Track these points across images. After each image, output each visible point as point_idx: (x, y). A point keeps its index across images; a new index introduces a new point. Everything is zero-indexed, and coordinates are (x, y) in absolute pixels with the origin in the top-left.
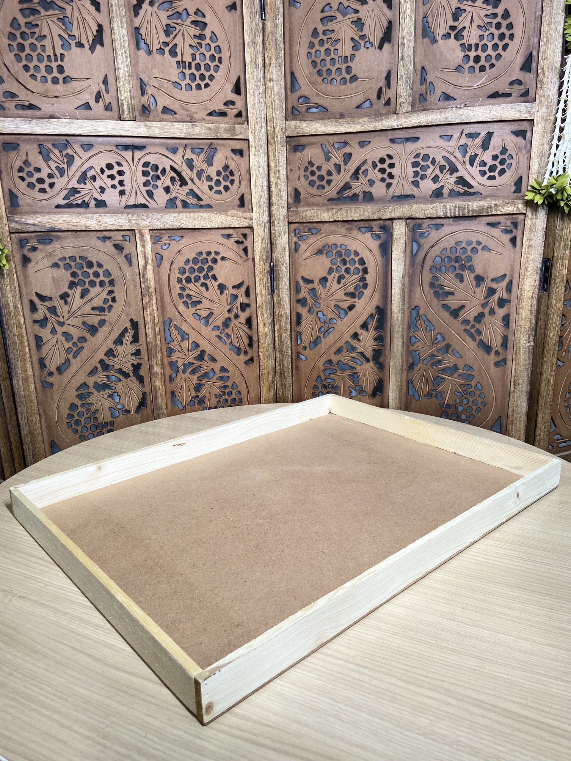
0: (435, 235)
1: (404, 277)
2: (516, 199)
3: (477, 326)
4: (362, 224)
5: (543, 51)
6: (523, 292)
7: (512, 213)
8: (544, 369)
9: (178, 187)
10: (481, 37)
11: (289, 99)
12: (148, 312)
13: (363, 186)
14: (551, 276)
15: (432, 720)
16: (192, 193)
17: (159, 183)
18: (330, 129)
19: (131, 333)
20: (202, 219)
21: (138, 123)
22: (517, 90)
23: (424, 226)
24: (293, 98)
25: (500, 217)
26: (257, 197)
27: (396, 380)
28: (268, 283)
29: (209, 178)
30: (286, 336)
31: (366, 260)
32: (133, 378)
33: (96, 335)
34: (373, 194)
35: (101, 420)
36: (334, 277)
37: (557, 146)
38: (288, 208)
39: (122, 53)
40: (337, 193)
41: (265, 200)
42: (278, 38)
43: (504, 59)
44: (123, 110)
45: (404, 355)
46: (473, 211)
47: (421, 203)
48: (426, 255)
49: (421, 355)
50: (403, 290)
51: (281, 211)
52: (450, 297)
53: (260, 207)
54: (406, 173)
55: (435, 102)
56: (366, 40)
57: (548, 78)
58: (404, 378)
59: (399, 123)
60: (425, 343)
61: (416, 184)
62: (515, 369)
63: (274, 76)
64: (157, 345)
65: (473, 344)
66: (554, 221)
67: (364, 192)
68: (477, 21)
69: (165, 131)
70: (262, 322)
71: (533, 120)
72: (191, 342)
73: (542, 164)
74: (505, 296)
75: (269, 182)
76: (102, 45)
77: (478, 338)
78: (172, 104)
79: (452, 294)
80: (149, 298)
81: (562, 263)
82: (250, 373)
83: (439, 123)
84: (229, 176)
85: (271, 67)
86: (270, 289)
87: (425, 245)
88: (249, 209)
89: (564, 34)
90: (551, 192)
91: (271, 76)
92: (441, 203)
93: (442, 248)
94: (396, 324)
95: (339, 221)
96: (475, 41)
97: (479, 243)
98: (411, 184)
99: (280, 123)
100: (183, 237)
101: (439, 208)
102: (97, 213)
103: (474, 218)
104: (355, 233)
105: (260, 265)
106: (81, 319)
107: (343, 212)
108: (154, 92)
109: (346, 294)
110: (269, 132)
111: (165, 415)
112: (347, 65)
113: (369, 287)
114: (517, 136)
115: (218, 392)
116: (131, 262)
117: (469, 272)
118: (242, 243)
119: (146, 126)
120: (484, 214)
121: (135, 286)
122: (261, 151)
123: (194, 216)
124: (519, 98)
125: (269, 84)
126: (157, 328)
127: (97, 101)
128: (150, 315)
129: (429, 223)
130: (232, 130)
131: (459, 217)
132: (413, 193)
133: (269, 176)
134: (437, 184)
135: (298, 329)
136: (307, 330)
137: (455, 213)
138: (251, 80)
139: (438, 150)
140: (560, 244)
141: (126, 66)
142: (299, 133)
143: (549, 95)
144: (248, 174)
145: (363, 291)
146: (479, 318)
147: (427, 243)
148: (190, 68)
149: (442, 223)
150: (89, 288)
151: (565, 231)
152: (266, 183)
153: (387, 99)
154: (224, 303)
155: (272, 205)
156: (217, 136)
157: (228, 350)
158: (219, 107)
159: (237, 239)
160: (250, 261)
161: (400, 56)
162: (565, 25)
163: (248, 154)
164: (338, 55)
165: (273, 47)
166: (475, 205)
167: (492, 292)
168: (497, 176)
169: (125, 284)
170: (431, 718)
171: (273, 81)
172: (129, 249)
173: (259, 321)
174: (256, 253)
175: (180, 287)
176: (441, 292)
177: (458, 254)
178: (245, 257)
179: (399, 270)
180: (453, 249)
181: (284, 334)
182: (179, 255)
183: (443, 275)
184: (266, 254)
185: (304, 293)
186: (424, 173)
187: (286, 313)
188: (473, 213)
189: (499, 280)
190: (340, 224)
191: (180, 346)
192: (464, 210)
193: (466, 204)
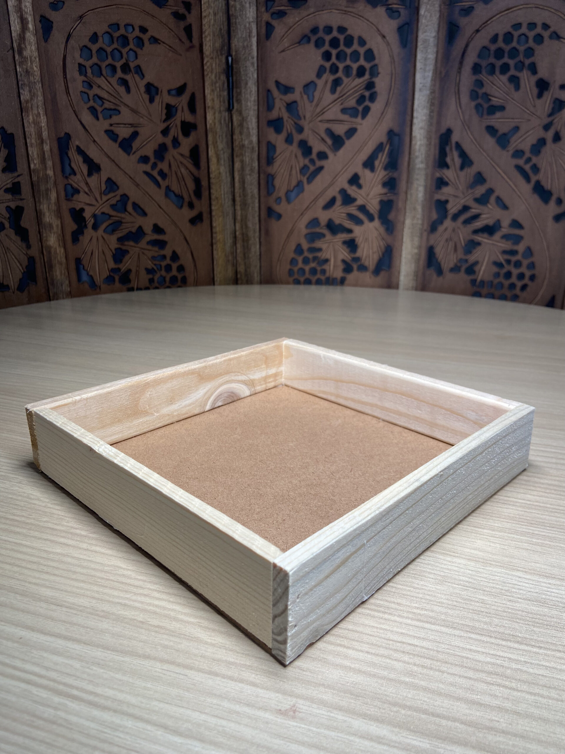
0: (482, 12)
1: (433, 81)
3: (534, 160)
19: (3, 153)
27: (412, 246)
28: (223, 91)
30: (252, 180)
31: (376, 52)
36: (326, 82)
45: (426, 207)
48: (467, 46)
49: (449, 207)
52: (498, 115)
58: (424, 243)
60: (457, 188)
64: (47, 177)
65: (526, 188)
70: (214, 155)
72: (104, 179)
77: (534, 179)
79: (502, 108)
80: (30, 91)
82: (197, 237)
86: (226, 101)
87: (466, 30)
93: (492, 34)
94: (417, 157)
97: (546, 26)
105: (212, 58)
109: (344, 111)
113: (378, 99)
115: (150, 264)
117: (529, 73)
118: (182, 17)
121: (6, 70)
126: (47, 148)
128: (34, 122)
135: (270, 170)
136: (282, 171)
145: (369, 104)
146: (538, 147)
154: (157, 118)
157: (163, 198)
159: (174, 9)
160: (196, 51)
167: (558, 105)
173: (210, 153)
174: (206, 37)
175: (83, 81)
176: (486, 106)
177: (514, 44)
178: (187, 43)
179: (428, 68)
180: (508, 37)
181: (248, 177)
182: (80, 24)
183: (490, 78)
184: (221, 40)
185: (280, 109)
187: (251, 142)
191: (87, 183)
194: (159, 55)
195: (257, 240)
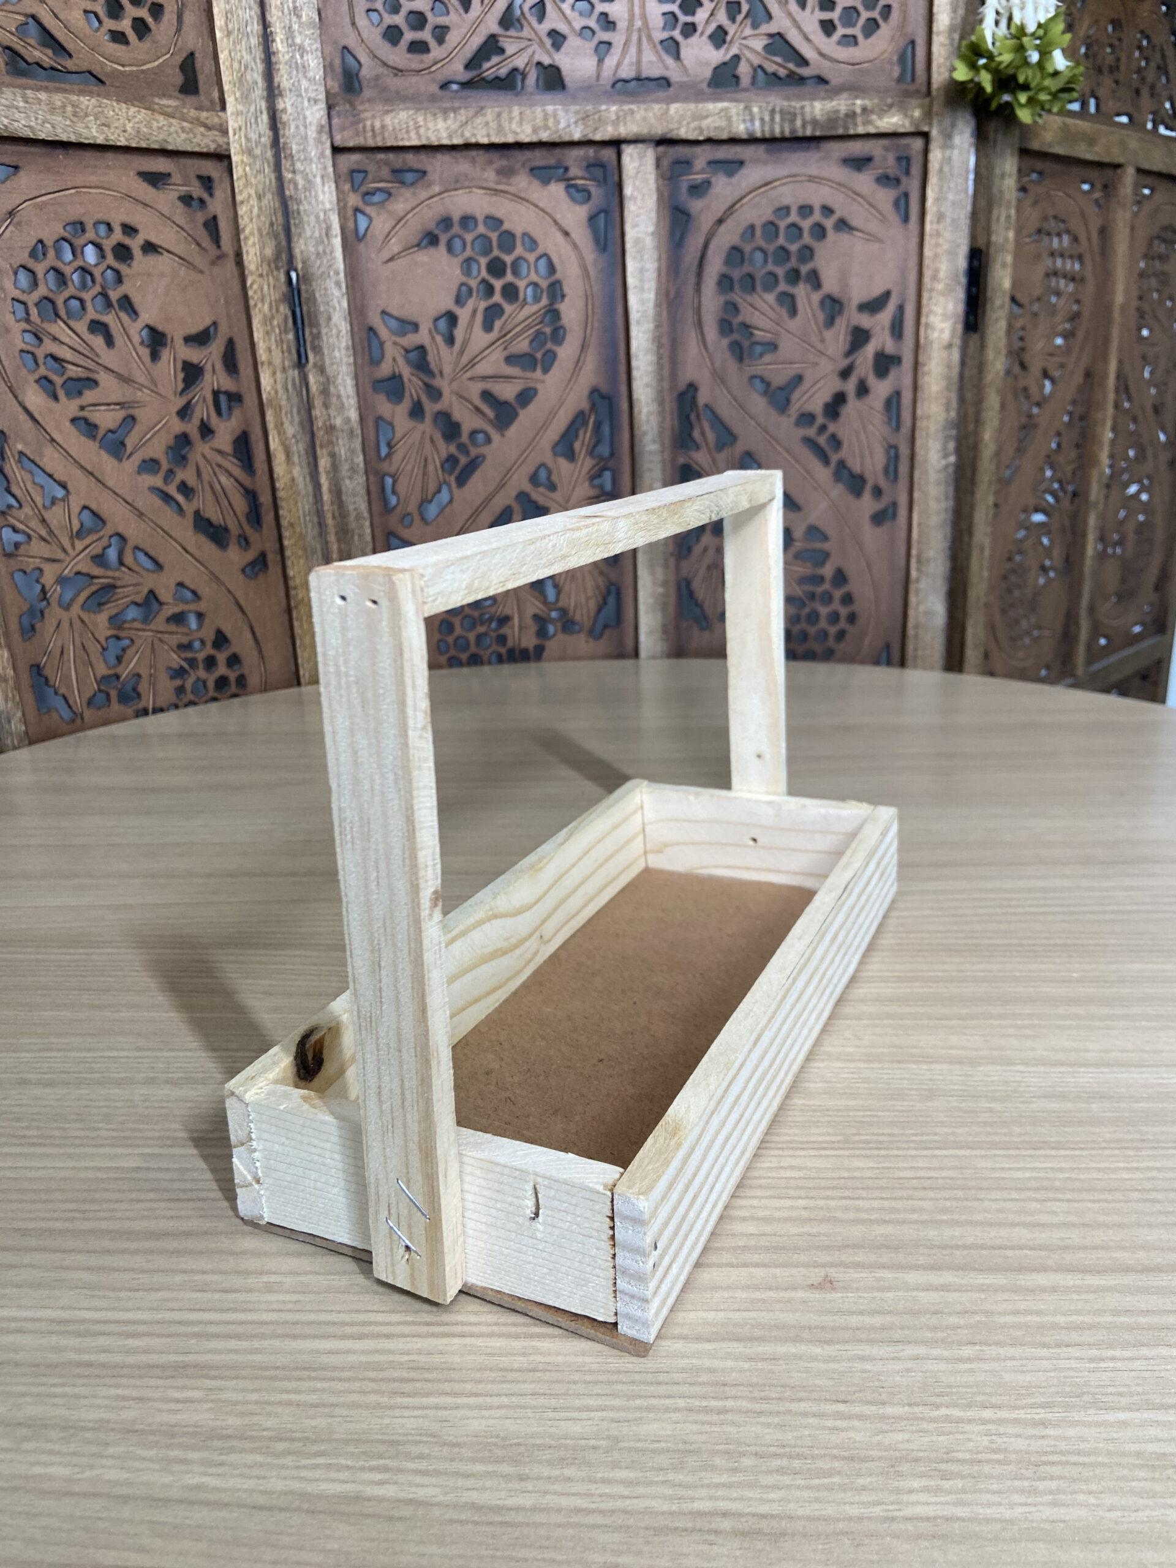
0: (724, 189)
1: (658, 305)
2: (906, 96)
3: (832, 427)
4: (539, 158)
6: (929, 332)
7: (902, 130)
13: (535, 47)
14: (984, 292)
16: (35, 27)
20: (75, 114)
23: (700, 163)
25: (874, 141)
26: (236, 65)
28: (286, 332)
30: (354, 486)
31: (556, 261)
34: (564, 72)
36: (475, 312)
38: (330, 108)
40: (467, 67)
41: (256, 75)
46: (815, 122)
47: (685, 100)
48: (706, 246)
50: (657, 342)
51: (308, 113)
52: (767, 358)
53: (246, 98)
54: (644, 16)
58: (672, 577)
61: (673, 48)
62: (920, 524)
65: (823, 475)
67: (539, 64)
70: (280, 448)
72: (76, 508)
74: (890, 347)
77: (834, 458)
79: (772, 347)
81: (1004, 261)
82: (259, 598)
86: (294, 351)
87: (702, 222)
88: (212, 101)
92: (737, 101)
93: (744, 224)
94: (645, 433)
95: (478, 146)
97: (827, 210)
98: (659, 47)
100: (16, 167)
101: (734, 111)
103: (813, 144)
104: (522, 182)
105: (261, 276)
109: (510, 360)
113: (568, 338)
115: (175, 660)
117: (809, 287)
118: (199, 204)
120: (840, 131)
129: (710, 157)
131: (783, 139)
132: (666, 74)
134: (722, 51)
135: (385, 467)
137: (772, 130)
140: (999, 213)
145: (554, 348)
146: (835, 406)
147: (705, 210)
149: (741, 156)
151: (1007, 181)
154: (166, 389)
155: (281, 95)
157: (191, 534)
159: (184, 190)
160: (230, 265)
166: (818, 108)
167: (860, 337)
168: (861, 37)
173: (272, 447)
174: (246, 238)
175: (25, 331)
176: (746, 344)
177: (781, 241)
178: (213, 251)
179: (646, 286)
180: (770, 229)
181: (347, 482)
182: (11, 228)
183: (749, 298)
184: (274, 243)
185: (394, 360)
186: (689, 19)
187: (347, 420)
188: (814, 130)
189: (873, 306)
190: (480, 156)
191: (43, 521)
192: (792, 121)
193: (796, 104)
194: (162, 275)
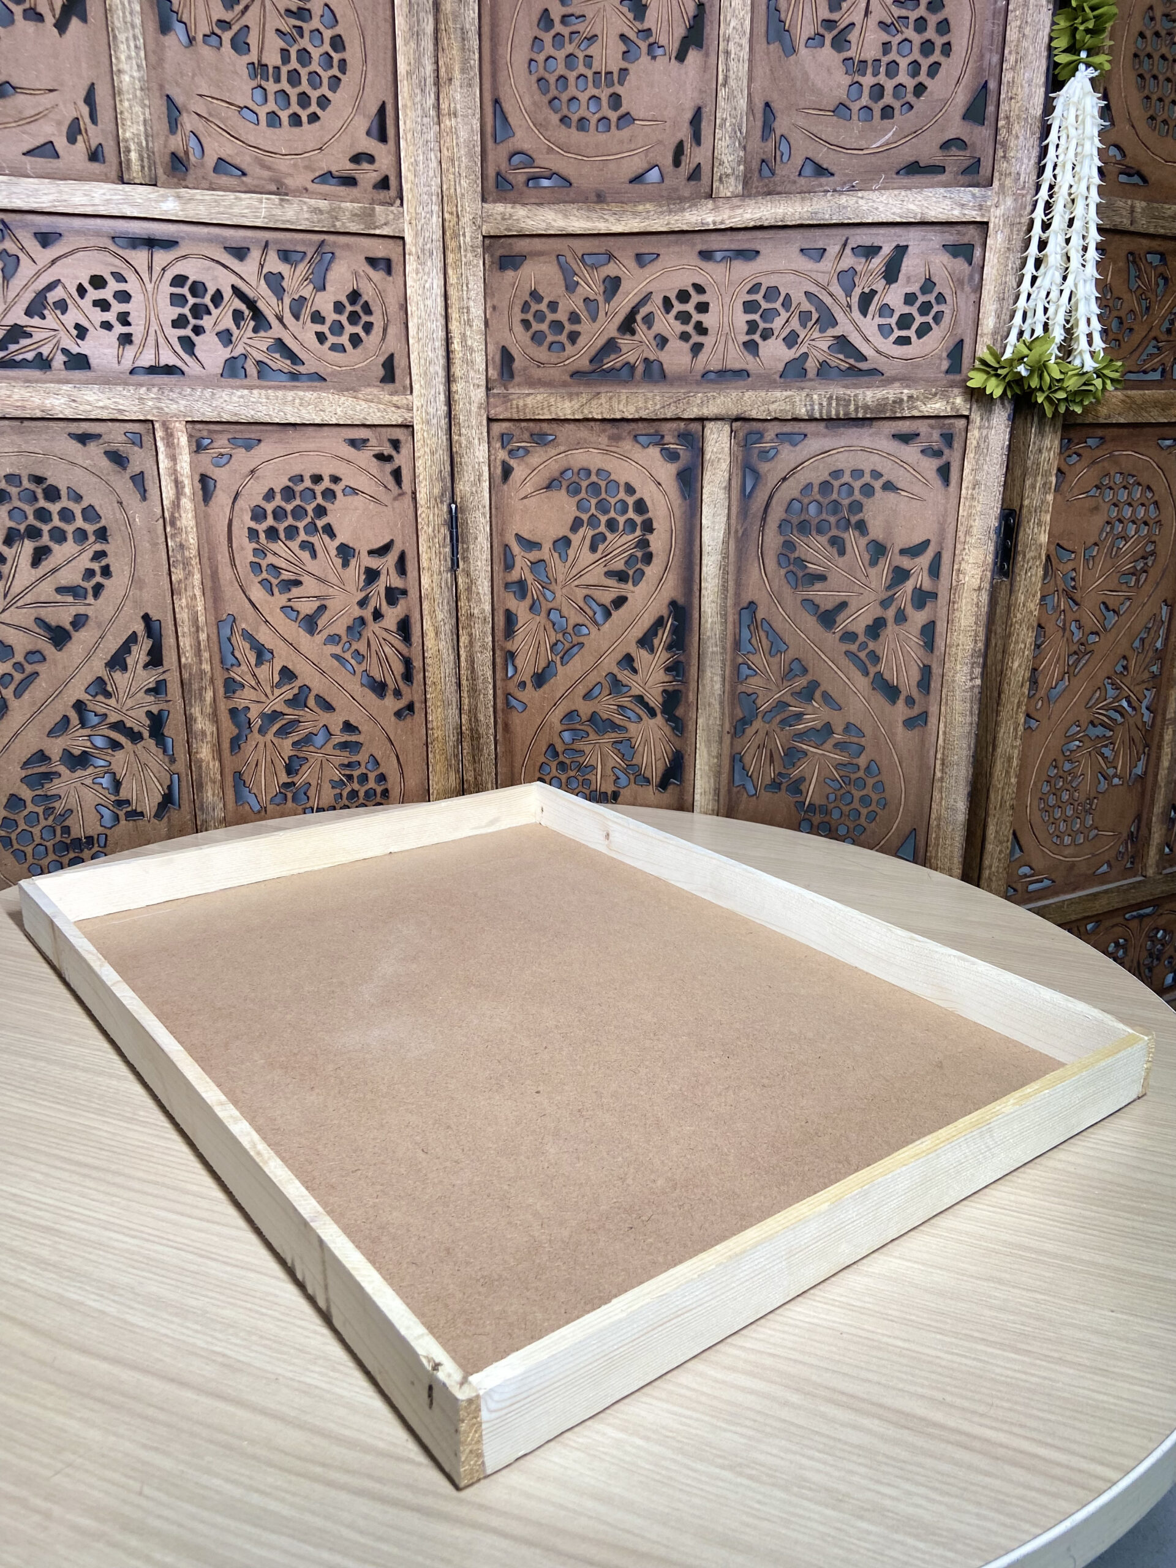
0: (789, 455)
1: (726, 542)
2: (951, 387)
3: (872, 645)
4: (641, 427)
5: (1009, 82)
6: (961, 576)
7: (942, 414)
8: (1001, 735)
9: (250, 334)
10: (886, 47)
11: (491, 157)
12: (184, 600)
13: (645, 347)
14: (1016, 545)
15: (750, 1438)
16: (280, 346)
17: (206, 322)
18: (577, 224)
19: (147, 644)
20: (301, 405)
21: (162, 191)
22: (955, 160)
23: (770, 435)
24: (498, 156)
25: (919, 422)
26: (422, 361)
27: (709, 754)
28: (444, 546)
29: (317, 318)
30: (484, 659)
31: (649, 504)
32: (151, 743)
33: (65, 649)
34: (665, 367)
35: (77, 832)
36: (584, 538)
37: (1034, 279)
38: (488, 389)
39: (127, 39)
40: (591, 361)
41: (439, 368)
42: (468, 26)
43: (932, 93)
44: (129, 161)
45: (726, 703)
46: (866, 407)
47: (761, 388)
48: (771, 497)
49: (759, 702)
50: (724, 569)
51: (472, 394)
52: (818, 585)
53: (428, 384)
54: (731, 325)
55: (792, 177)
56: (651, 40)
57: (1017, 137)
58: (726, 751)
59: (718, 219)
60: (769, 679)
61: (751, 347)
62: (945, 733)
63: (458, 107)
64: (202, 672)
65: (862, 683)
66: (1025, 434)
67: (646, 359)
68: (878, 13)
69: (222, 209)
70: (431, 628)
71: (987, 223)
72: (277, 668)
73: (1003, 317)
74: (927, 584)
75: (447, 331)
76: (84, 19)
77: (872, 670)
78: (237, 154)
79: (822, 578)
80: (184, 569)
81: (1039, 520)
82: (405, 735)
83: (799, 222)
84: (361, 314)
85: (452, 87)
86: (449, 560)
87: (769, 478)
88: (404, 387)
89: (1050, 49)
90: (1019, 373)
91: (452, 105)
92: (803, 389)
93: (804, 483)
94: (709, 638)
95: (593, 420)
96: (873, 53)
97: (876, 474)
98: (742, 347)
99: (470, 206)
100: (260, 441)
101: (797, 399)
102: (68, 382)
103: (867, 422)
104: (627, 445)
105: (429, 508)
106: (33, 611)
107: (603, 400)
108: (199, 126)
109: (609, 574)
110: (447, 224)
111: (220, 822)
112: (611, 90)
113: (655, 560)
114: (955, 256)
115: (337, 775)
116: (145, 491)
117: (857, 533)
118: (388, 459)
119: (179, 197)
120: (888, 415)
121: (155, 545)
122: (429, 263)
123: (285, 397)
124: (960, 177)
125: (447, 122)
126: (203, 636)
127: (72, 139)
128: (187, 606)
129: (779, 431)
130: (368, 215)
131: (838, 419)
132: (745, 366)
133: (447, 317)
134: (794, 350)
135: (509, 645)
136: (526, 648)
137: (829, 412)
138: (408, 112)
139: (797, 278)
140: (1036, 481)
141: (135, 67)
142: (510, 230)
143: (1018, 174)
144: (402, 313)
145: (643, 567)
146: (876, 628)
147: (772, 471)
148: (278, 80)
149: (805, 431)
150: (52, 544)
151: (1045, 454)
152: (441, 334)
153: (693, 166)
154: (351, 587)
155: (454, 381)
156: (334, 226)
157: (358, 686)
158: (341, 164)
159: (377, 450)
160: (408, 499)
161: (721, 77)
162: (1052, 30)
163: (402, 269)
164: (594, 69)
165: (456, 45)
166: (869, 395)
167: (900, 575)
168: (914, 338)
169: (131, 537)
170: (751, 1433)
171: (455, 116)
172: (141, 464)
173: (426, 627)
174: (421, 481)
175: (255, 549)
176: (800, 574)
177: (835, 496)
178: (396, 491)
180: (825, 486)
181: (479, 655)
182: (251, 480)
183: (805, 539)
184: (441, 485)
185: (522, 568)
186: (768, 326)
187: (483, 611)
188: (865, 413)
189: (915, 551)
190: (597, 426)
191: (254, 675)
192: (848, 405)
193: (852, 392)
194: (356, 509)
195: (492, 738)
